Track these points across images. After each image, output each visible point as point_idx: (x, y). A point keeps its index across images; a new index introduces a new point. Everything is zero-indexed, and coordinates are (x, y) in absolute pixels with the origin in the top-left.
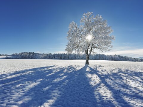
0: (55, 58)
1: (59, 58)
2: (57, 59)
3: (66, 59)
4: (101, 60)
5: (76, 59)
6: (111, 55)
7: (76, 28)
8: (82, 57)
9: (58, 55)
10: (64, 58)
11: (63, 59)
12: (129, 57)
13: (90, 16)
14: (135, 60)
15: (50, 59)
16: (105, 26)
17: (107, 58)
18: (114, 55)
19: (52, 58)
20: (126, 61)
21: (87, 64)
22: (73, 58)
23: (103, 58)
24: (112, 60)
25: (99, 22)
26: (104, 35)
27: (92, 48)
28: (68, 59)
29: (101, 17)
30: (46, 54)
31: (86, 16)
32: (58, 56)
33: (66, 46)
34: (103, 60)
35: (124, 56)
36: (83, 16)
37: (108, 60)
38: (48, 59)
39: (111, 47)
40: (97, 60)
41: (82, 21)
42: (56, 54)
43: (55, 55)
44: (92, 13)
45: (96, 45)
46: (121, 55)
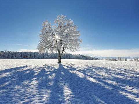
0: (16, 57)
1: (22, 56)
2: (20, 58)
3: (32, 58)
4: (68, 59)
5: (44, 58)
6: (76, 55)
7: (50, 27)
8: (50, 56)
9: (21, 53)
10: (29, 56)
11: (28, 58)
12: (89, 56)
13: (64, 19)
14: (92, 59)
15: (10, 58)
16: (75, 30)
17: (73, 57)
18: (78, 55)
19: (12, 57)
20: (87, 59)
21: (59, 63)
22: (41, 57)
23: (70, 57)
24: (77, 59)
25: (71, 26)
26: (75, 38)
27: (64, 48)
28: (34, 58)
29: (72, 22)
30: (2, 52)
31: (60, 18)
32: (21, 55)
33: (39, 44)
34: (70, 59)
35: (85, 55)
36: (57, 18)
37: (73, 59)
38: (6, 58)
39: (79, 48)
40: (64, 59)
41: (56, 22)
42: (18, 53)
43: (16, 53)
44: (65, 16)
45: (68, 46)
46: (83, 55)
